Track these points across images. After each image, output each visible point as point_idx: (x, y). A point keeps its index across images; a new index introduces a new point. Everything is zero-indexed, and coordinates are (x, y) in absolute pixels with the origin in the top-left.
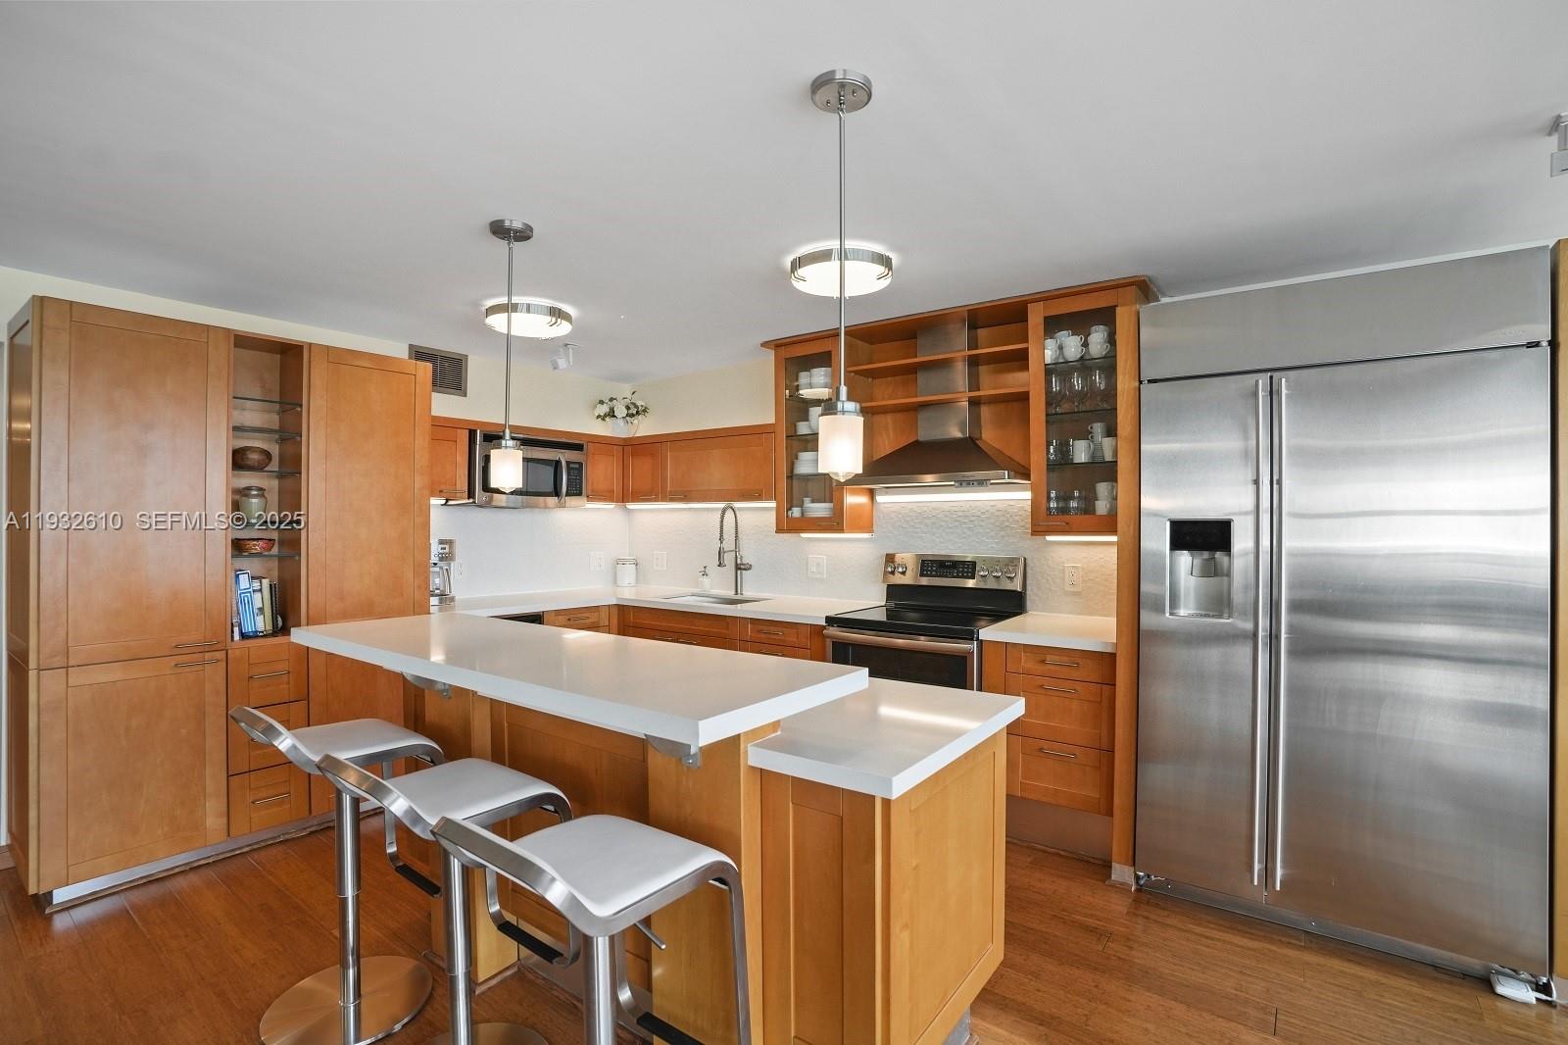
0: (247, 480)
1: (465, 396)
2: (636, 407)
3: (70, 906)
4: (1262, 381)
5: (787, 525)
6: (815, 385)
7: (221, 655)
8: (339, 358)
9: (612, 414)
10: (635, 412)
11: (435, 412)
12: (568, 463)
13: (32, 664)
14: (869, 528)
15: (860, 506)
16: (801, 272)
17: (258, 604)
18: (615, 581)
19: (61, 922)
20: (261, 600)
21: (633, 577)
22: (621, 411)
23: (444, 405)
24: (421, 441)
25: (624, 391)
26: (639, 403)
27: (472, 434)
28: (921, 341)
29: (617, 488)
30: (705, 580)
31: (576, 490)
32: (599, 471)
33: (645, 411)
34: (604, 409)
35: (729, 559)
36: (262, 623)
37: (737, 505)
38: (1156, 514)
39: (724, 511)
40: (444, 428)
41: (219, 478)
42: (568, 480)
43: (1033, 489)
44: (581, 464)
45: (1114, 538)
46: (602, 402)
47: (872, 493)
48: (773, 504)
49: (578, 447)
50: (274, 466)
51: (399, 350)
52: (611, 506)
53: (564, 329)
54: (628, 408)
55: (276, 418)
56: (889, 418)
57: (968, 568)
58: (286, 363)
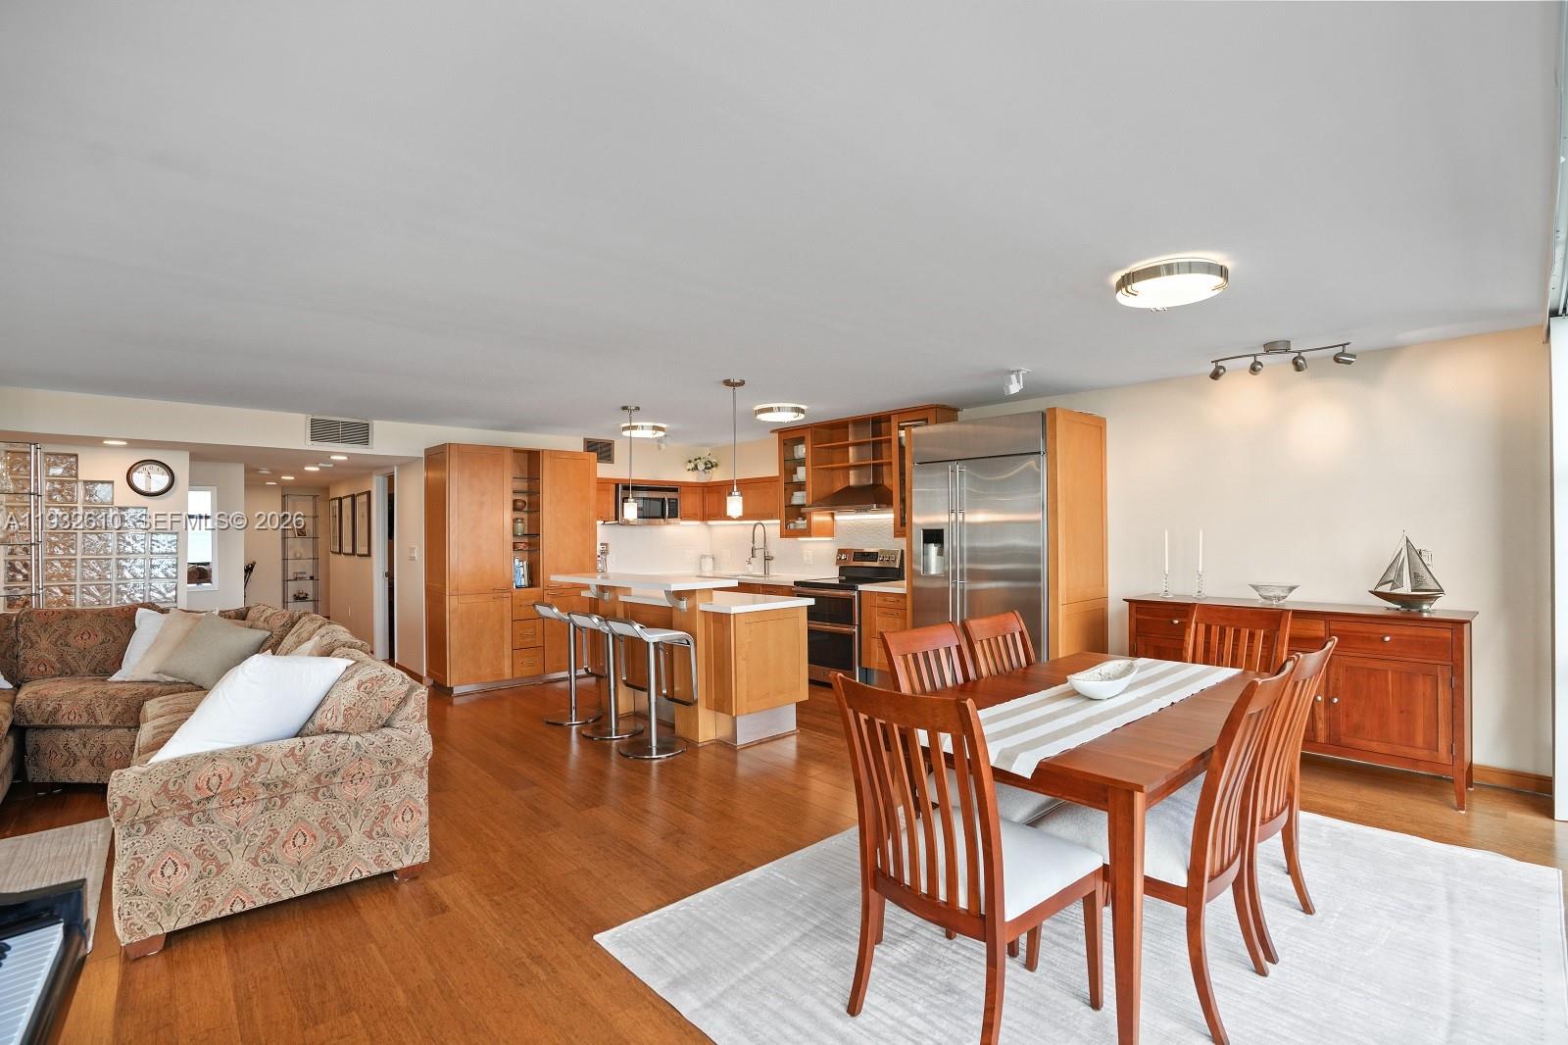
0: (518, 515)
1: (613, 463)
2: (711, 463)
3: (459, 696)
5: (787, 533)
6: (801, 451)
7: (509, 595)
8: (556, 454)
9: (696, 468)
10: (710, 466)
11: (599, 476)
12: (669, 499)
13: (447, 594)
14: (831, 534)
15: (823, 523)
16: (759, 416)
17: (522, 573)
18: (701, 569)
19: (456, 701)
20: (523, 571)
21: (711, 565)
22: (701, 466)
23: (604, 471)
24: (593, 493)
25: (705, 453)
26: (713, 460)
27: (617, 485)
28: (850, 431)
29: (699, 511)
30: (750, 566)
31: (674, 514)
32: (687, 502)
33: (717, 465)
34: (692, 465)
35: (759, 554)
36: (524, 582)
37: (763, 522)
38: (918, 525)
39: (755, 525)
40: (603, 483)
41: (508, 515)
42: (670, 509)
43: (895, 513)
44: (677, 500)
46: (690, 462)
47: (833, 515)
48: (778, 521)
49: (675, 490)
50: (526, 509)
51: (578, 446)
52: (698, 523)
53: (661, 434)
54: (706, 464)
55: (526, 484)
56: (841, 471)
58: (532, 460)
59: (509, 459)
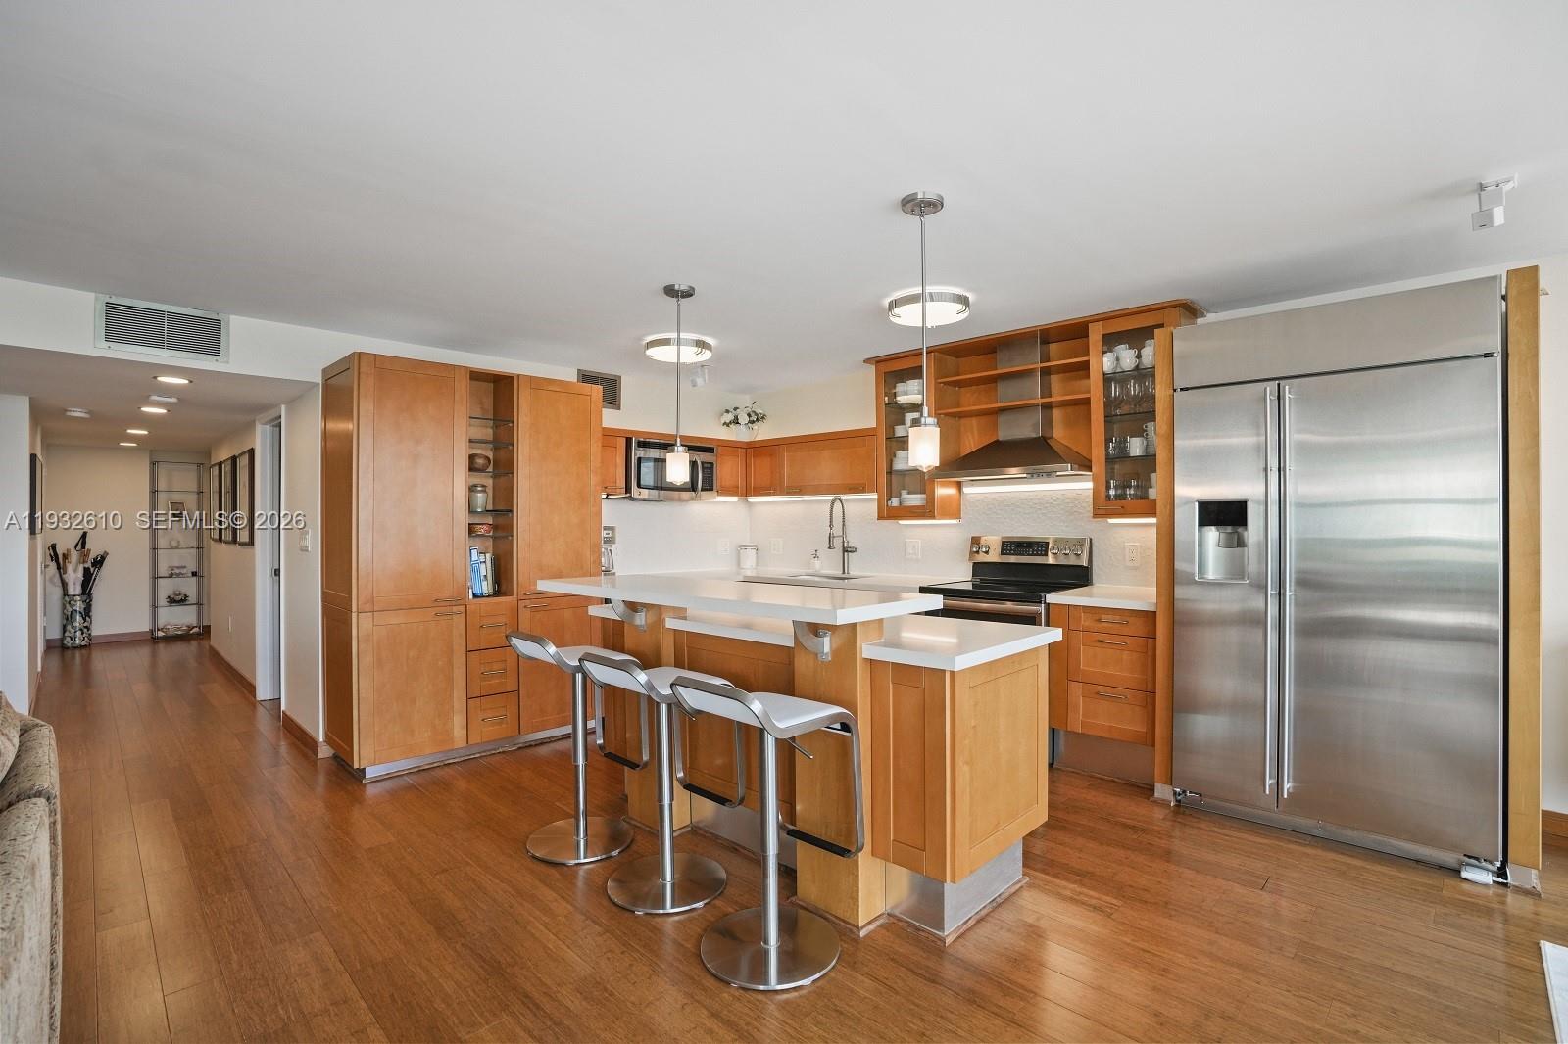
0: (477, 479)
1: (619, 409)
2: (756, 415)
3: (376, 781)
4: (1271, 387)
5: (887, 514)
6: (911, 392)
7: (463, 608)
8: (538, 384)
9: (736, 421)
10: (755, 419)
11: (605, 424)
12: (702, 463)
13: (354, 609)
14: (957, 516)
15: (949, 496)
16: (896, 311)
17: (483, 573)
18: (739, 564)
19: (371, 791)
20: (486, 569)
21: (754, 559)
22: (743, 419)
23: (610, 419)
24: (595, 447)
25: (745, 402)
26: (759, 411)
27: (629, 440)
28: (999, 355)
29: (741, 483)
30: (816, 561)
31: (708, 486)
32: (727, 470)
33: (763, 418)
34: (729, 417)
35: (837, 543)
36: (486, 587)
37: (844, 497)
39: (833, 502)
40: (609, 434)
41: (461, 479)
42: (703, 477)
43: (1094, 480)
44: (712, 464)
45: (1153, 520)
46: (728, 412)
47: (959, 485)
48: (874, 496)
49: (710, 450)
50: (490, 469)
51: (572, 376)
52: (734, 499)
53: (707, 355)
54: (749, 416)
55: (490, 431)
56: (974, 421)
57: (1040, 547)
58: (499, 390)
59: (463, 386)
